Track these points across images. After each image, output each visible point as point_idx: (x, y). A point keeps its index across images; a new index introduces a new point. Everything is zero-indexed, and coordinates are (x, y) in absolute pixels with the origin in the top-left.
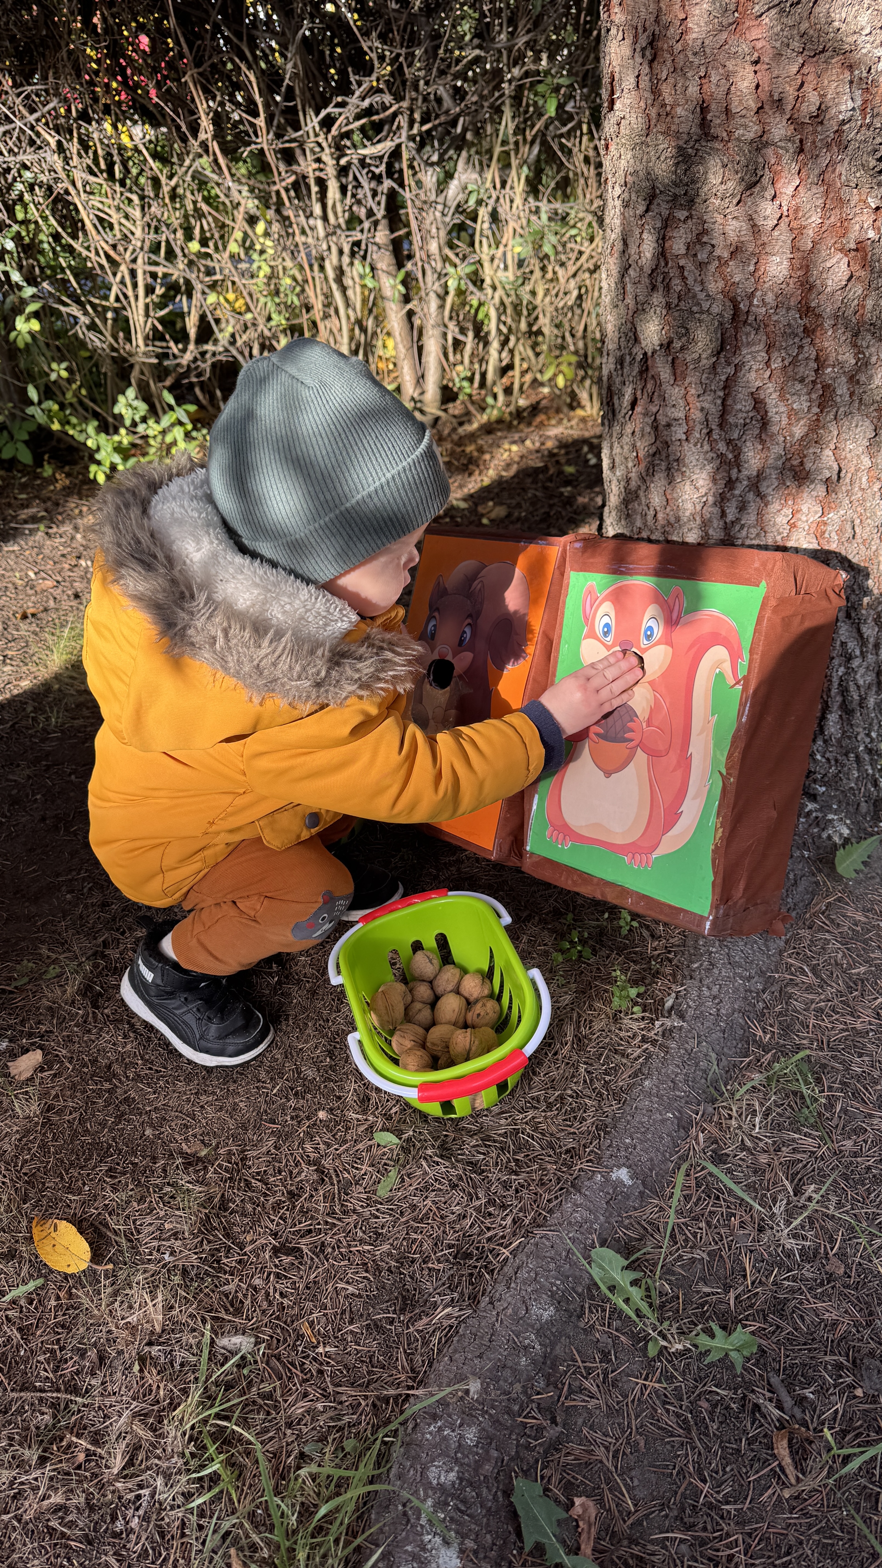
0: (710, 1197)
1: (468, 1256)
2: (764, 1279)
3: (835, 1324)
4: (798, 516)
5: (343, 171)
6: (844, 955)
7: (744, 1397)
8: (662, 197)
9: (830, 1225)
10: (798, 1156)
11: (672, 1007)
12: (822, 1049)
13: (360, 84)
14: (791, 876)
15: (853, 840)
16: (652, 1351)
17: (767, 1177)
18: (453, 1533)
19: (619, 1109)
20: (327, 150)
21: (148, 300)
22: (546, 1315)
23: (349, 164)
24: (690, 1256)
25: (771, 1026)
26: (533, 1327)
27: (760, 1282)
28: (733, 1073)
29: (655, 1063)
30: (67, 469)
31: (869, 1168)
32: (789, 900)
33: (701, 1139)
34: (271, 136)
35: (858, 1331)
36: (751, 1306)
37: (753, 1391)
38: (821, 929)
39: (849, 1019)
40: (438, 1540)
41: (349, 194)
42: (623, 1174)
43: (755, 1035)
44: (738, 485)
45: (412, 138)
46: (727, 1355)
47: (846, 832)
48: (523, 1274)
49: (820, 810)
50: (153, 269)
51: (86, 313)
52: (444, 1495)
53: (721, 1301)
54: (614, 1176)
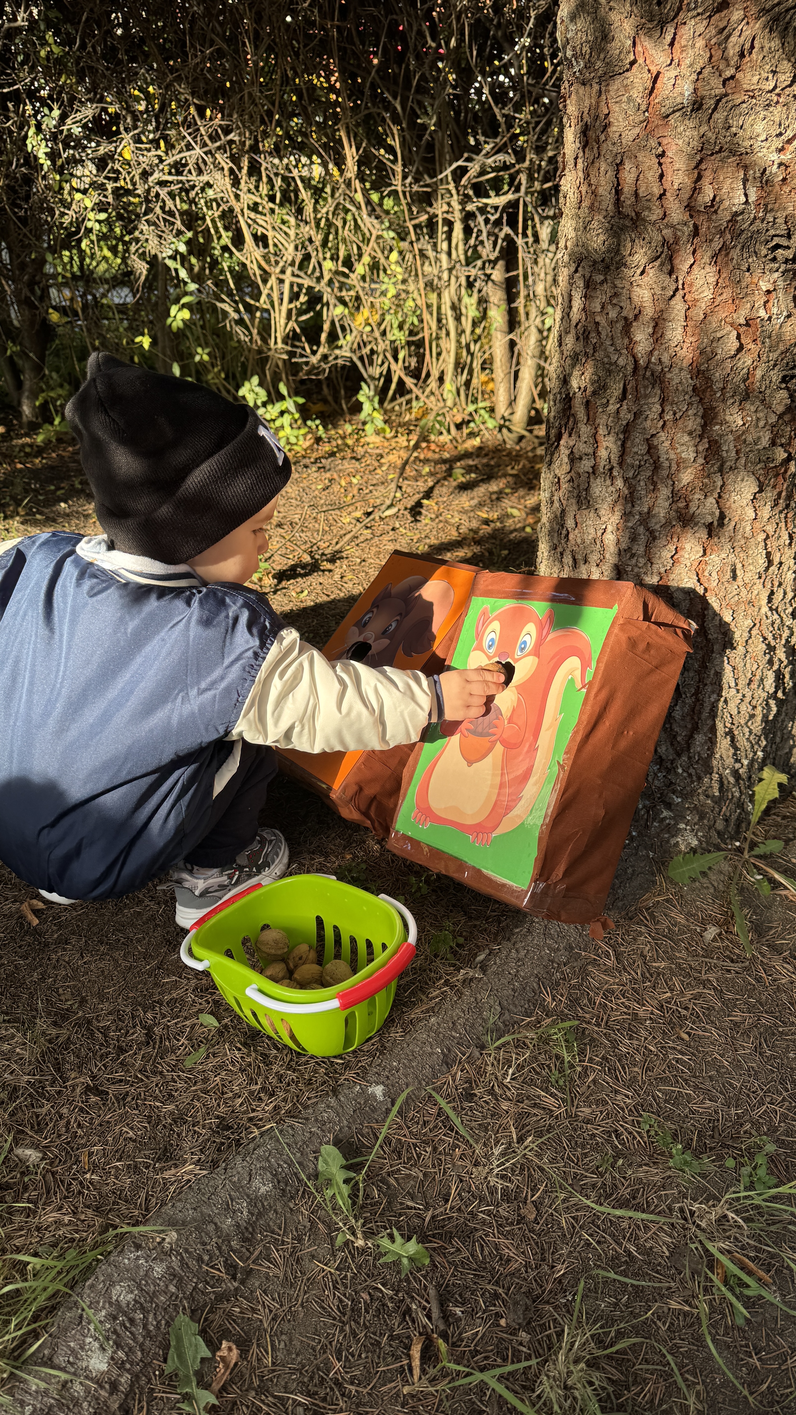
0: (445, 1127)
1: (228, 1128)
2: (463, 1207)
3: (509, 1260)
4: (682, 552)
5: (468, 216)
7: (403, 1300)
8: (586, 262)
9: (538, 1175)
10: (536, 1111)
11: (481, 961)
12: (598, 1025)
14: (630, 871)
15: (699, 851)
16: (340, 1240)
18: (111, 1342)
19: (402, 1036)
20: (455, 197)
21: (292, 306)
22: (263, 1190)
24: (408, 1172)
25: (562, 996)
26: (248, 1196)
27: (459, 1209)
28: (513, 1027)
29: (447, 1005)
31: (593, 1136)
32: (620, 891)
35: (526, 1272)
36: (443, 1227)
38: (640, 923)
39: (634, 1005)
40: (96, 1345)
41: (474, 235)
42: (378, 1090)
43: (544, 1000)
44: (631, 518)
45: (530, 194)
46: (399, 1259)
48: (260, 1152)
49: (673, 818)
50: (300, 280)
51: (237, 311)
52: (117, 1310)
53: (418, 1216)
54: (370, 1090)
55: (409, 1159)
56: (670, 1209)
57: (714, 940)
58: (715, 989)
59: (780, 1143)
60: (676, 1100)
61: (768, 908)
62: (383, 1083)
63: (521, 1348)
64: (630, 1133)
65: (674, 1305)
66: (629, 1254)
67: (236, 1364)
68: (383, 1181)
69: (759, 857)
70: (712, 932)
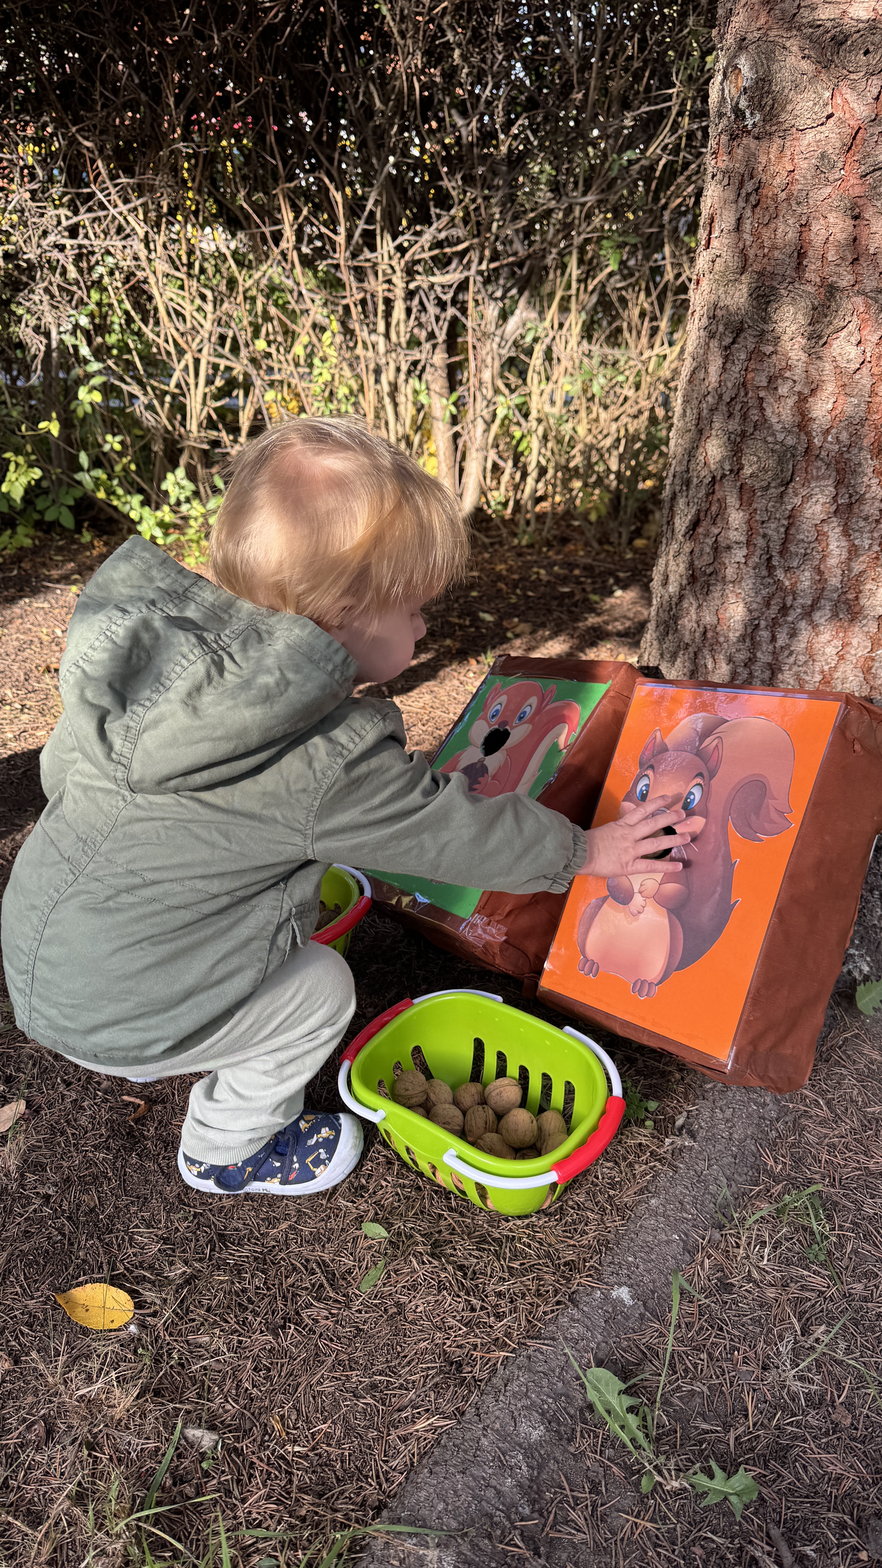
0: (713, 1328)
2: (766, 1422)
3: (839, 1479)
4: (847, 649)
5: (410, 295)
6: (860, 1093)
7: (741, 1549)
8: (750, 331)
9: (838, 1370)
10: (807, 1294)
11: (683, 1126)
12: (833, 1186)
13: (439, 217)
15: (873, 978)
16: (646, 1485)
17: (774, 1312)
19: (622, 1225)
20: (399, 273)
21: (207, 390)
22: (536, 1435)
23: (418, 288)
24: (690, 1387)
25: (783, 1156)
26: (520, 1445)
27: (762, 1424)
28: (742, 1199)
29: (662, 1181)
30: (105, 538)
33: (707, 1266)
34: (348, 254)
35: (864, 1489)
36: (752, 1449)
37: (751, 1542)
38: (838, 1063)
39: (862, 1158)
41: (413, 317)
42: (623, 1293)
43: (766, 1164)
44: (791, 612)
45: (480, 273)
46: (726, 1499)
47: (866, 969)
48: (514, 1387)
50: (217, 360)
51: (146, 394)
53: (720, 1440)
54: (614, 1294)
62: (625, 1284)
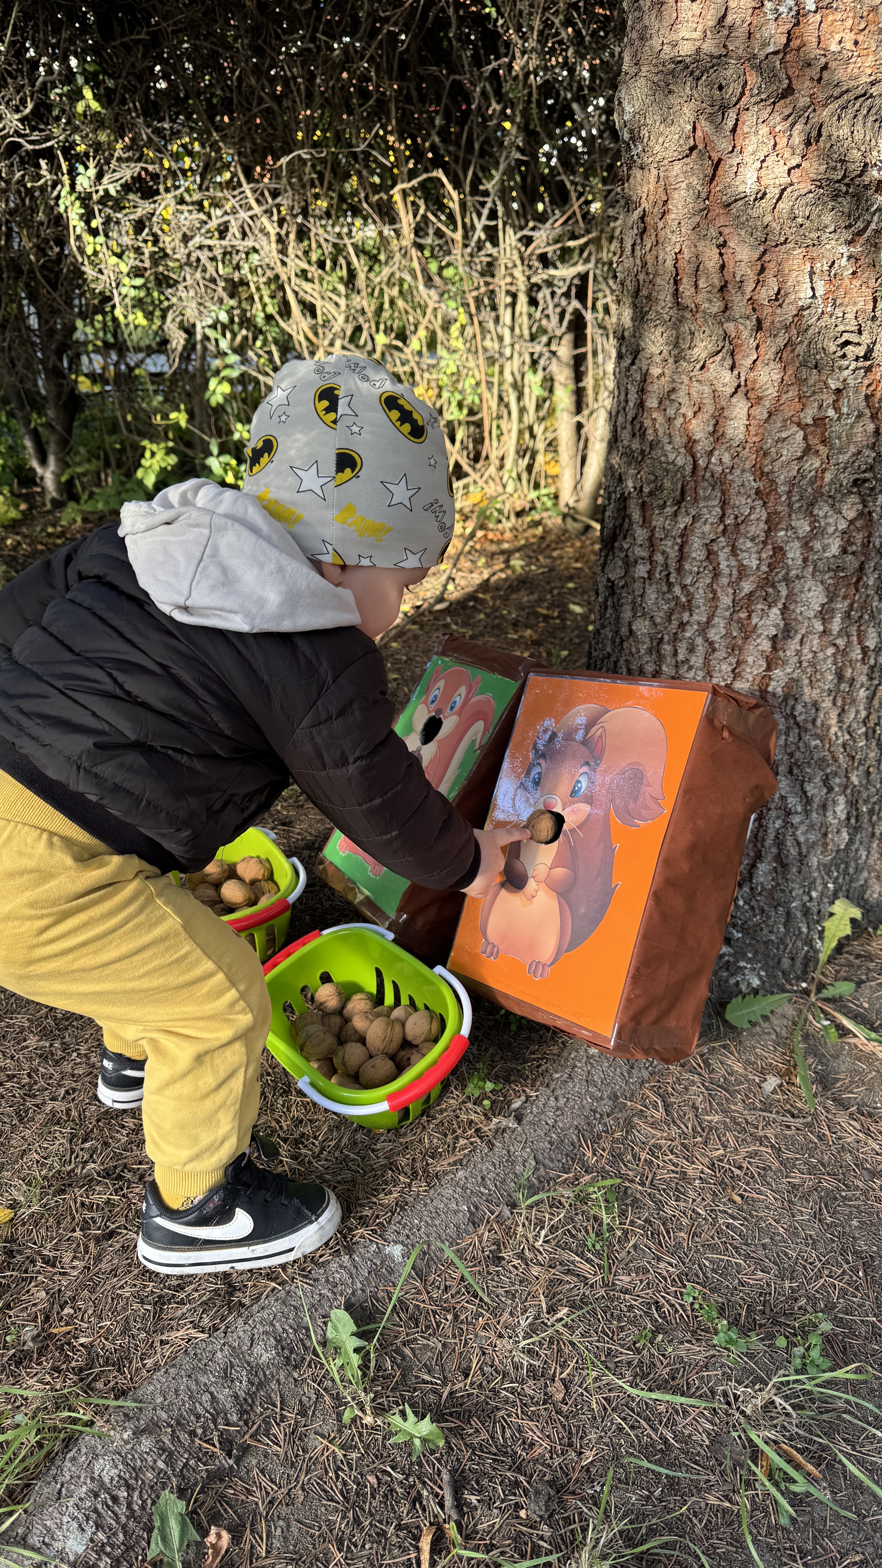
2: (484, 1383)
3: (532, 1444)
6: (704, 1100)
7: (413, 1485)
8: (643, 353)
10: (570, 1278)
11: (516, 1109)
16: (347, 1416)
18: (91, 1523)
19: (424, 1191)
22: (265, 1357)
26: (248, 1363)
27: (480, 1386)
28: (548, 1184)
29: (477, 1158)
31: (631, 1307)
33: (485, 1238)
34: (469, 249)
36: (461, 1405)
37: (424, 1483)
38: (692, 1070)
39: (682, 1163)
40: (75, 1525)
41: (540, 308)
42: (396, 1251)
46: (411, 1440)
47: (756, 982)
48: (264, 1314)
49: (734, 955)
52: (98, 1488)
53: (435, 1392)
54: (388, 1250)
55: (428, 1327)
56: (713, 1392)
57: (774, 1092)
58: (773, 1146)
59: (838, 1322)
60: (724, 1270)
61: (836, 1057)
62: (402, 1243)
63: (542, 1543)
64: (672, 1306)
65: (712, 1500)
66: (665, 1441)
67: (227, 1551)
68: (398, 1351)
69: (827, 1000)
70: (772, 1082)
